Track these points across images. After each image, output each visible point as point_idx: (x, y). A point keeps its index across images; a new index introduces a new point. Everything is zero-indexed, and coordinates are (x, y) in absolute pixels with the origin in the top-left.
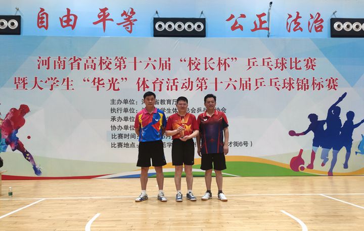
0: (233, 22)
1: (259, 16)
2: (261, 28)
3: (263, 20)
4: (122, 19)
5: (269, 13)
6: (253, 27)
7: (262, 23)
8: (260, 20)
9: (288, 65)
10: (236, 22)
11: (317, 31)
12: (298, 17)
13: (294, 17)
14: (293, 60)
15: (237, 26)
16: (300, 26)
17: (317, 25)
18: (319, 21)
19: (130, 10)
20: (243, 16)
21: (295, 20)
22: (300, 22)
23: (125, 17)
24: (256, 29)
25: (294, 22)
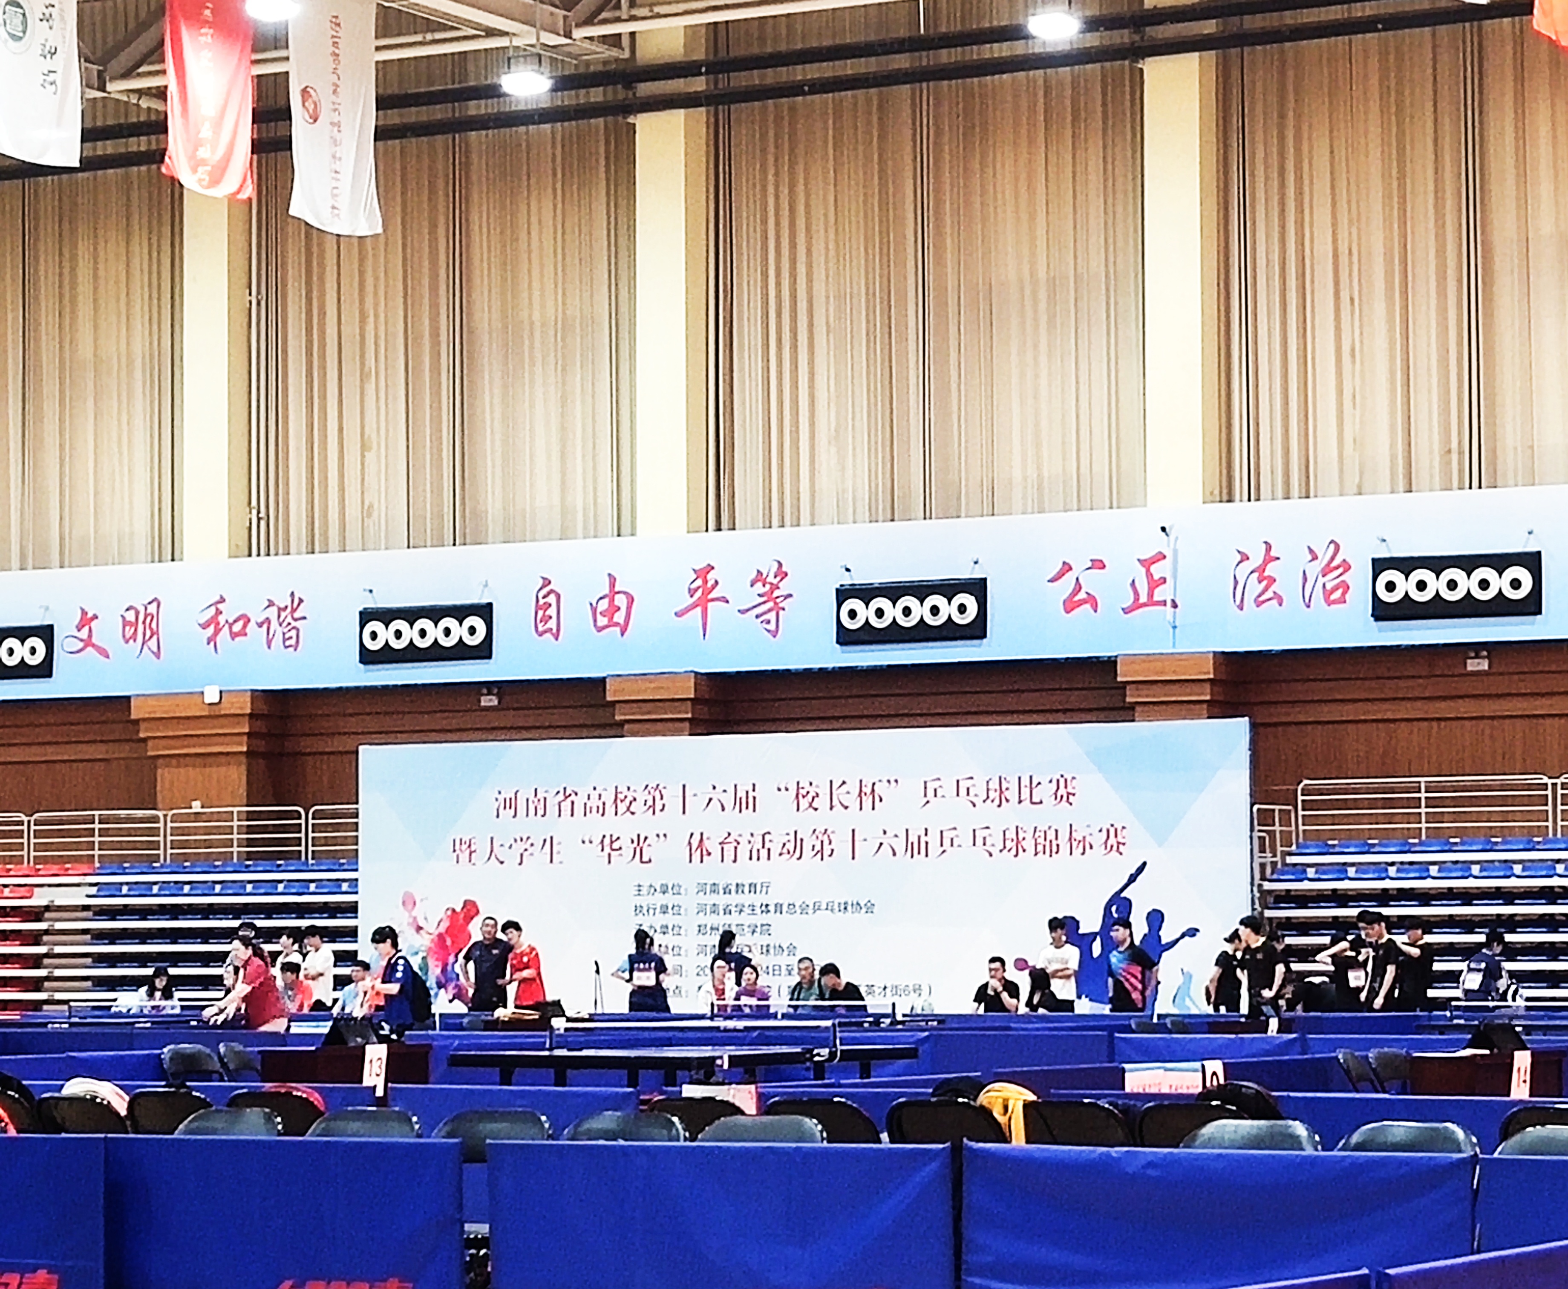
0: (1067, 584)
1: (1147, 563)
2: (1151, 602)
3: (1156, 577)
4: (752, 595)
5: (1175, 552)
6: (1129, 601)
7: (1155, 584)
8: (1149, 575)
9: (1012, 794)
10: (1078, 587)
11: (1329, 603)
12: (1269, 559)
13: (1256, 560)
14: (1025, 781)
15: (1077, 598)
16: (1273, 588)
17: (1330, 582)
18: (1337, 568)
19: (775, 566)
20: (1097, 564)
21: (1261, 569)
22: (1272, 575)
23: (759, 588)
24: (1137, 605)
25: (1256, 575)
